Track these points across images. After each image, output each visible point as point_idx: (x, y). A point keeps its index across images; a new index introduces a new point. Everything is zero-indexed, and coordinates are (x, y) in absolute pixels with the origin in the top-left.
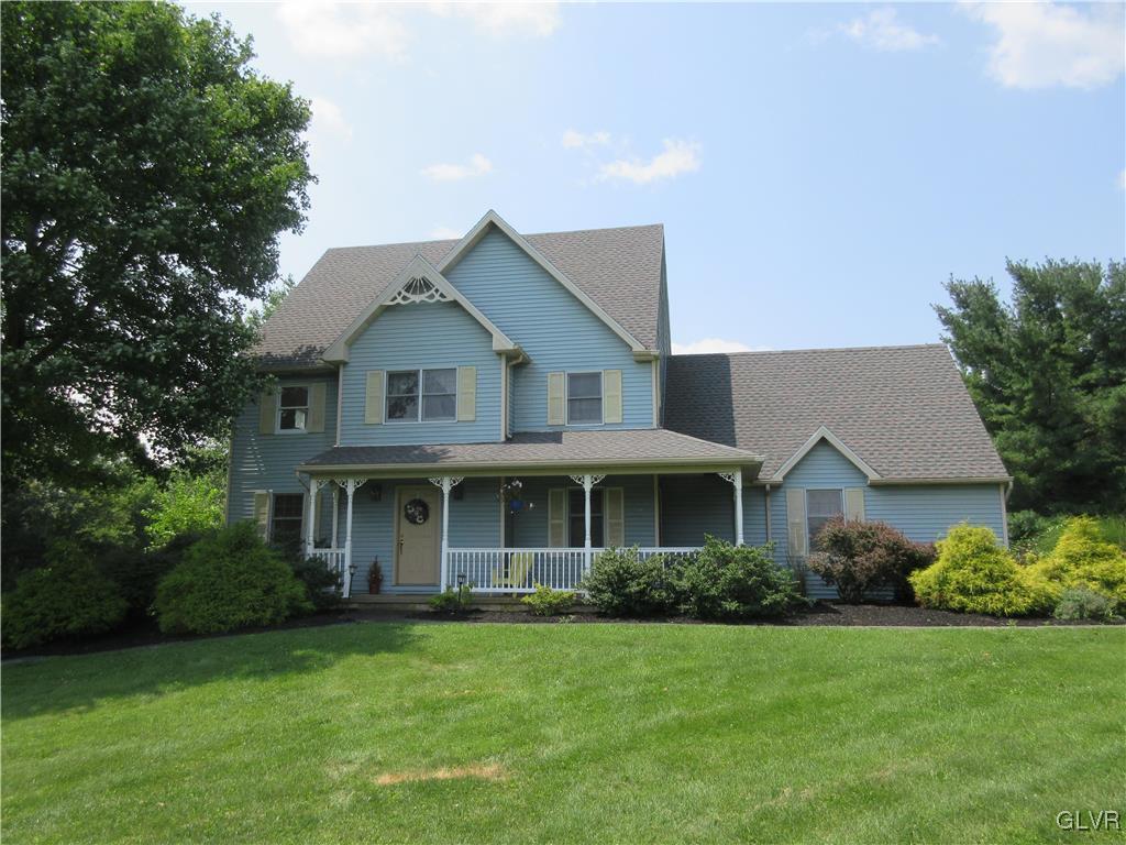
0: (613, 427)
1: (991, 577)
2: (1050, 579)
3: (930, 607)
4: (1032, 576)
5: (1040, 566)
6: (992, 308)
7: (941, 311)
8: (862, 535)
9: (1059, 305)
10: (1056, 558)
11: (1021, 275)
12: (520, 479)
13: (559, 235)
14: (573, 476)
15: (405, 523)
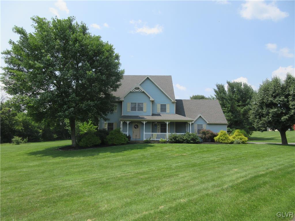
0: (168, 113)
1: (226, 138)
2: (233, 138)
3: (217, 142)
4: (231, 138)
5: (232, 136)
6: (224, 90)
7: (215, 90)
8: (207, 132)
9: (235, 89)
10: (234, 135)
11: (229, 83)
12: (157, 122)
13: (153, 76)
14: (165, 122)
15: (134, 129)
